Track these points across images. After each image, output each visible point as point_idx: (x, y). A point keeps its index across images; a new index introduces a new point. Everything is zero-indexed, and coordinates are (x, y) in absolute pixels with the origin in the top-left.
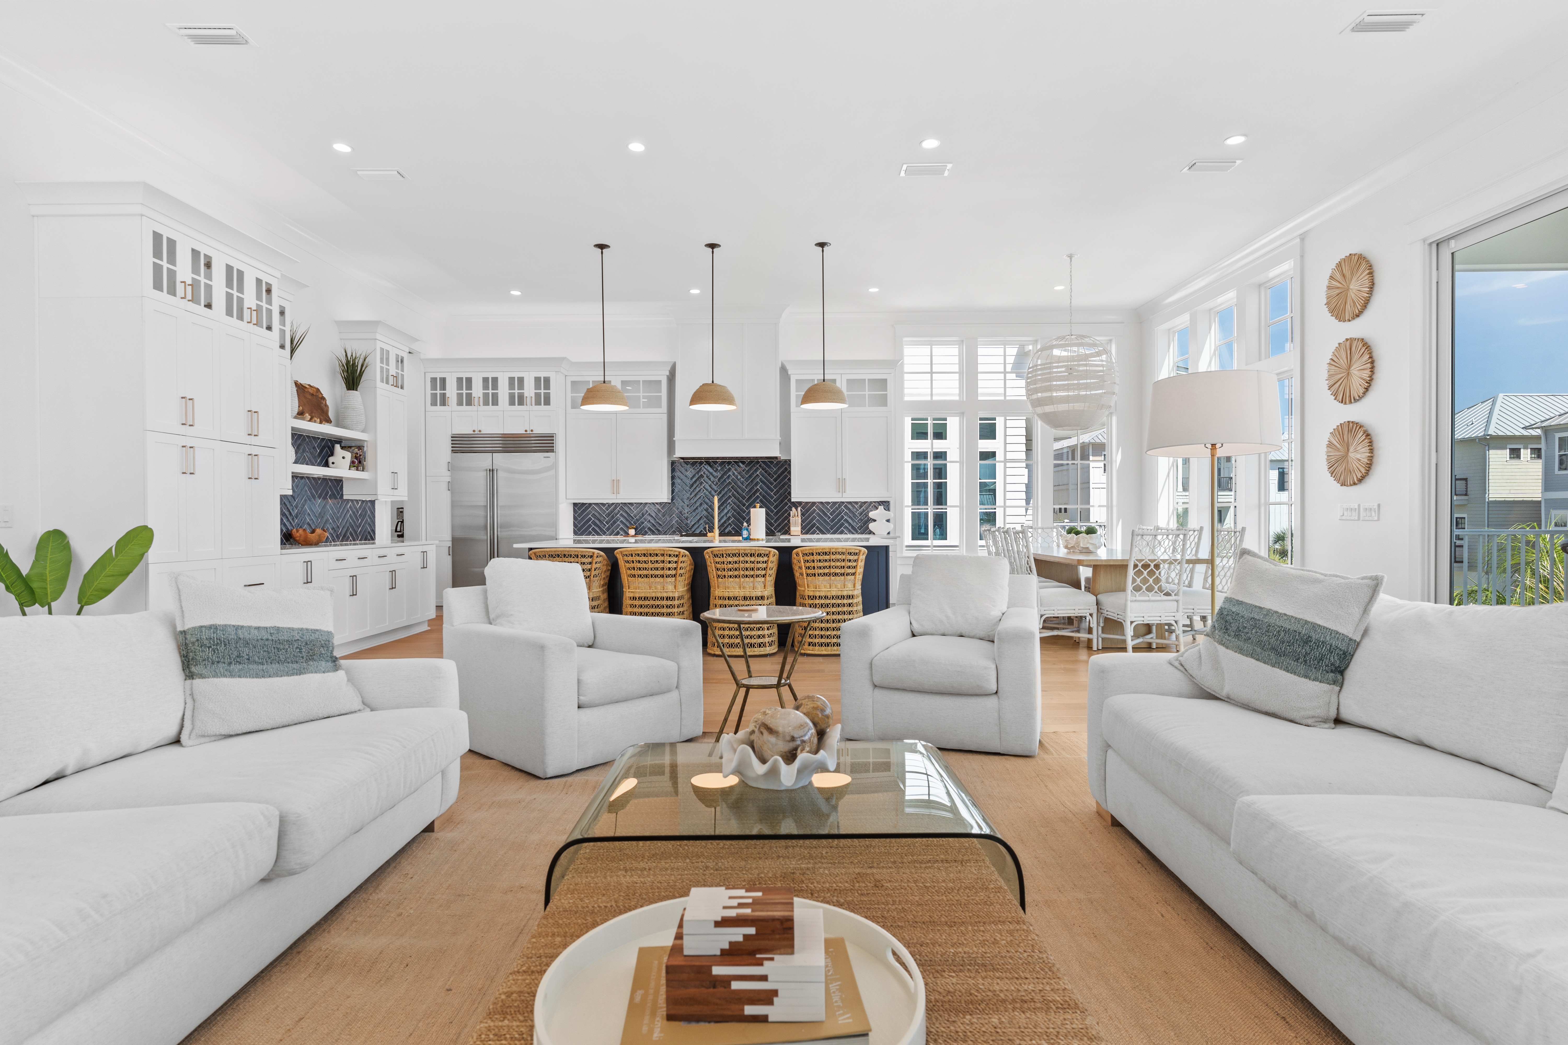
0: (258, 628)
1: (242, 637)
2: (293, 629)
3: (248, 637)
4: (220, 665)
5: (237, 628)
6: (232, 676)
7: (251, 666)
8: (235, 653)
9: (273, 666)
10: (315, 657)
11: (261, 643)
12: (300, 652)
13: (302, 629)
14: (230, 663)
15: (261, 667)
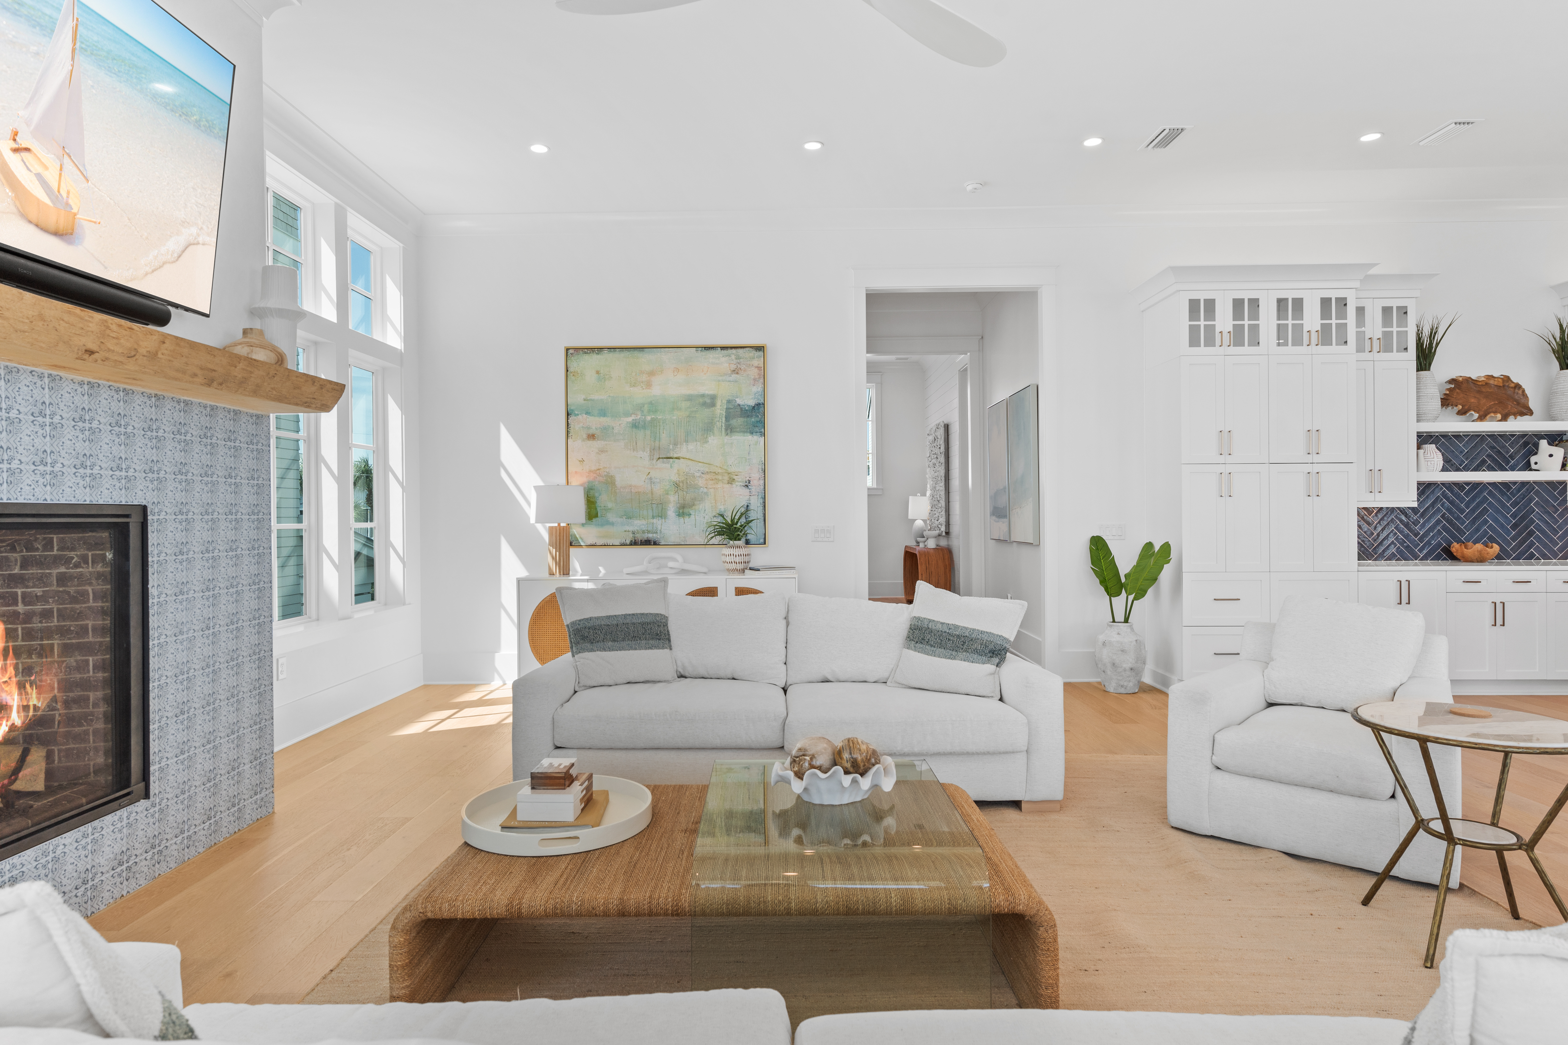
0: (943, 623)
1: (930, 627)
2: (966, 628)
3: (934, 627)
4: (913, 642)
5: (930, 621)
6: (915, 650)
7: (927, 647)
8: (922, 637)
9: (940, 650)
10: (970, 650)
11: (940, 633)
12: (963, 645)
13: (974, 630)
14: (917, 642)
15: (933, 648)
